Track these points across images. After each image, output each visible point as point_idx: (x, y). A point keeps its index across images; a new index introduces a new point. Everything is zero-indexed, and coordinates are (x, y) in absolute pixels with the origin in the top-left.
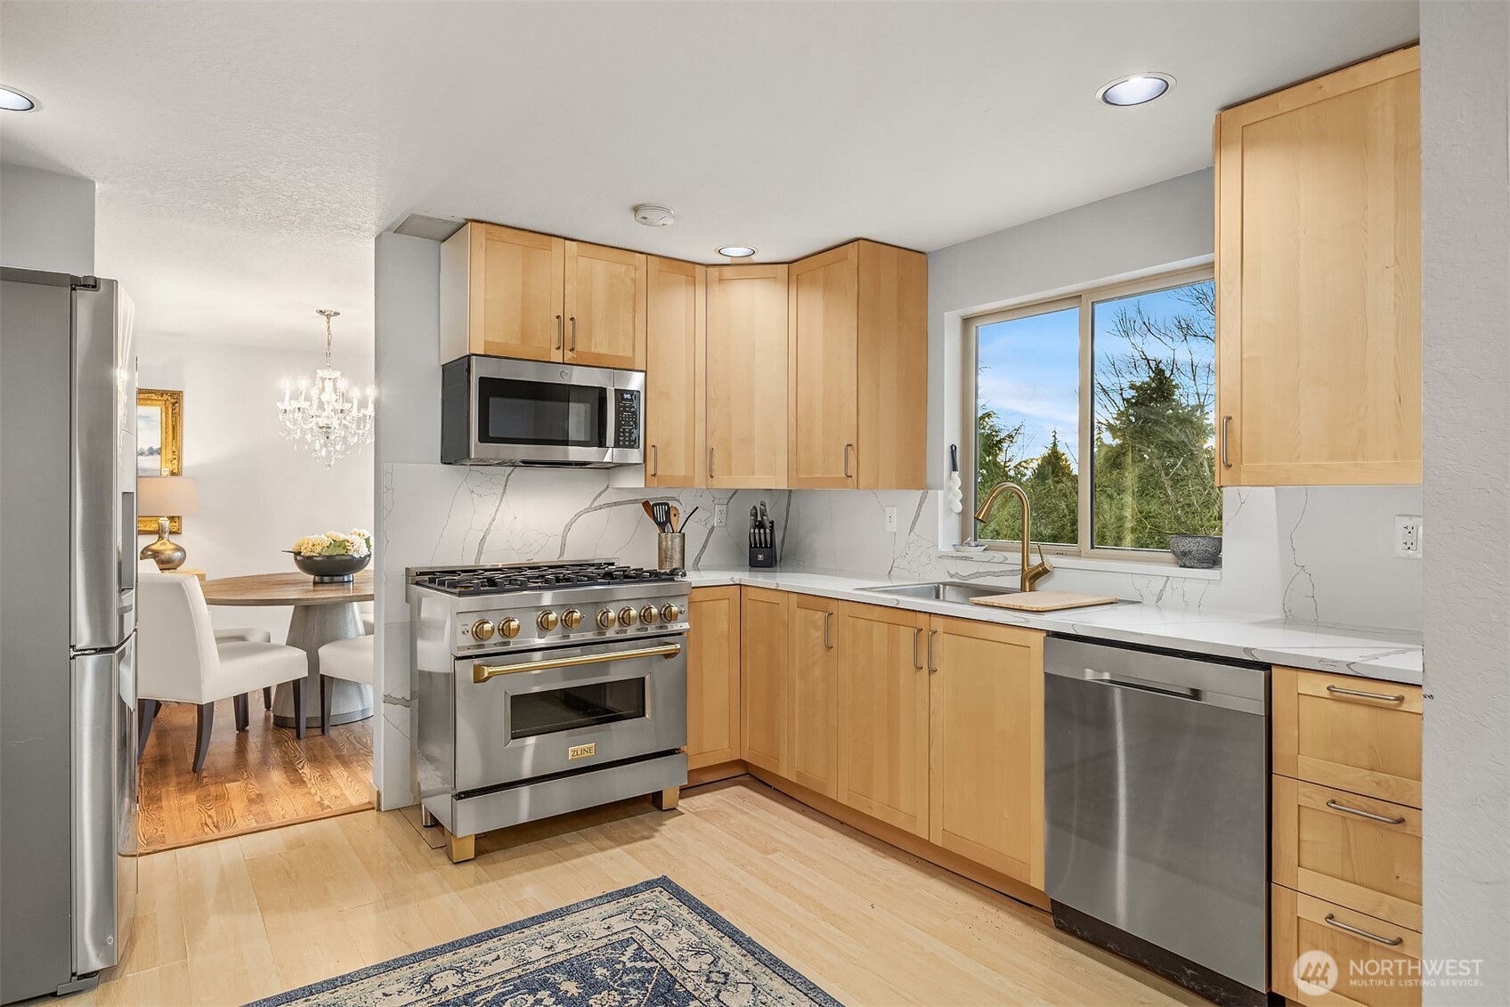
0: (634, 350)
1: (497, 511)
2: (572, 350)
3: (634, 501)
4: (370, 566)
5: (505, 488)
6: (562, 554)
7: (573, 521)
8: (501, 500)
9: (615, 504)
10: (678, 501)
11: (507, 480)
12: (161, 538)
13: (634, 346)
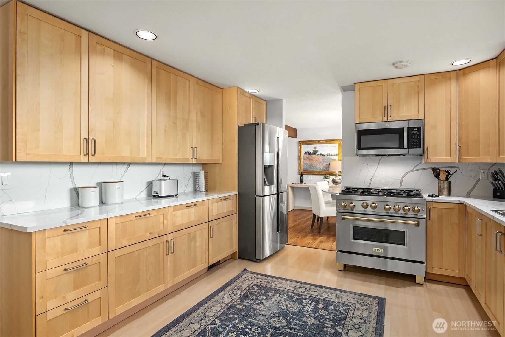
0: (418, 112)
1: (376, 171)
2: (390, 116)
3: (429, 168)
4: (341, 185)
5: (379, 164)
6: (401, 185)
7: (406, 174)
8: (377, 167)
9: (424, 169)
10: (458, 168)
11: (380, 161)
12: (336, 176)
13: (418, 110)
